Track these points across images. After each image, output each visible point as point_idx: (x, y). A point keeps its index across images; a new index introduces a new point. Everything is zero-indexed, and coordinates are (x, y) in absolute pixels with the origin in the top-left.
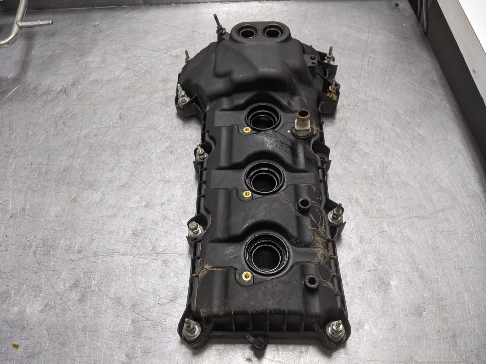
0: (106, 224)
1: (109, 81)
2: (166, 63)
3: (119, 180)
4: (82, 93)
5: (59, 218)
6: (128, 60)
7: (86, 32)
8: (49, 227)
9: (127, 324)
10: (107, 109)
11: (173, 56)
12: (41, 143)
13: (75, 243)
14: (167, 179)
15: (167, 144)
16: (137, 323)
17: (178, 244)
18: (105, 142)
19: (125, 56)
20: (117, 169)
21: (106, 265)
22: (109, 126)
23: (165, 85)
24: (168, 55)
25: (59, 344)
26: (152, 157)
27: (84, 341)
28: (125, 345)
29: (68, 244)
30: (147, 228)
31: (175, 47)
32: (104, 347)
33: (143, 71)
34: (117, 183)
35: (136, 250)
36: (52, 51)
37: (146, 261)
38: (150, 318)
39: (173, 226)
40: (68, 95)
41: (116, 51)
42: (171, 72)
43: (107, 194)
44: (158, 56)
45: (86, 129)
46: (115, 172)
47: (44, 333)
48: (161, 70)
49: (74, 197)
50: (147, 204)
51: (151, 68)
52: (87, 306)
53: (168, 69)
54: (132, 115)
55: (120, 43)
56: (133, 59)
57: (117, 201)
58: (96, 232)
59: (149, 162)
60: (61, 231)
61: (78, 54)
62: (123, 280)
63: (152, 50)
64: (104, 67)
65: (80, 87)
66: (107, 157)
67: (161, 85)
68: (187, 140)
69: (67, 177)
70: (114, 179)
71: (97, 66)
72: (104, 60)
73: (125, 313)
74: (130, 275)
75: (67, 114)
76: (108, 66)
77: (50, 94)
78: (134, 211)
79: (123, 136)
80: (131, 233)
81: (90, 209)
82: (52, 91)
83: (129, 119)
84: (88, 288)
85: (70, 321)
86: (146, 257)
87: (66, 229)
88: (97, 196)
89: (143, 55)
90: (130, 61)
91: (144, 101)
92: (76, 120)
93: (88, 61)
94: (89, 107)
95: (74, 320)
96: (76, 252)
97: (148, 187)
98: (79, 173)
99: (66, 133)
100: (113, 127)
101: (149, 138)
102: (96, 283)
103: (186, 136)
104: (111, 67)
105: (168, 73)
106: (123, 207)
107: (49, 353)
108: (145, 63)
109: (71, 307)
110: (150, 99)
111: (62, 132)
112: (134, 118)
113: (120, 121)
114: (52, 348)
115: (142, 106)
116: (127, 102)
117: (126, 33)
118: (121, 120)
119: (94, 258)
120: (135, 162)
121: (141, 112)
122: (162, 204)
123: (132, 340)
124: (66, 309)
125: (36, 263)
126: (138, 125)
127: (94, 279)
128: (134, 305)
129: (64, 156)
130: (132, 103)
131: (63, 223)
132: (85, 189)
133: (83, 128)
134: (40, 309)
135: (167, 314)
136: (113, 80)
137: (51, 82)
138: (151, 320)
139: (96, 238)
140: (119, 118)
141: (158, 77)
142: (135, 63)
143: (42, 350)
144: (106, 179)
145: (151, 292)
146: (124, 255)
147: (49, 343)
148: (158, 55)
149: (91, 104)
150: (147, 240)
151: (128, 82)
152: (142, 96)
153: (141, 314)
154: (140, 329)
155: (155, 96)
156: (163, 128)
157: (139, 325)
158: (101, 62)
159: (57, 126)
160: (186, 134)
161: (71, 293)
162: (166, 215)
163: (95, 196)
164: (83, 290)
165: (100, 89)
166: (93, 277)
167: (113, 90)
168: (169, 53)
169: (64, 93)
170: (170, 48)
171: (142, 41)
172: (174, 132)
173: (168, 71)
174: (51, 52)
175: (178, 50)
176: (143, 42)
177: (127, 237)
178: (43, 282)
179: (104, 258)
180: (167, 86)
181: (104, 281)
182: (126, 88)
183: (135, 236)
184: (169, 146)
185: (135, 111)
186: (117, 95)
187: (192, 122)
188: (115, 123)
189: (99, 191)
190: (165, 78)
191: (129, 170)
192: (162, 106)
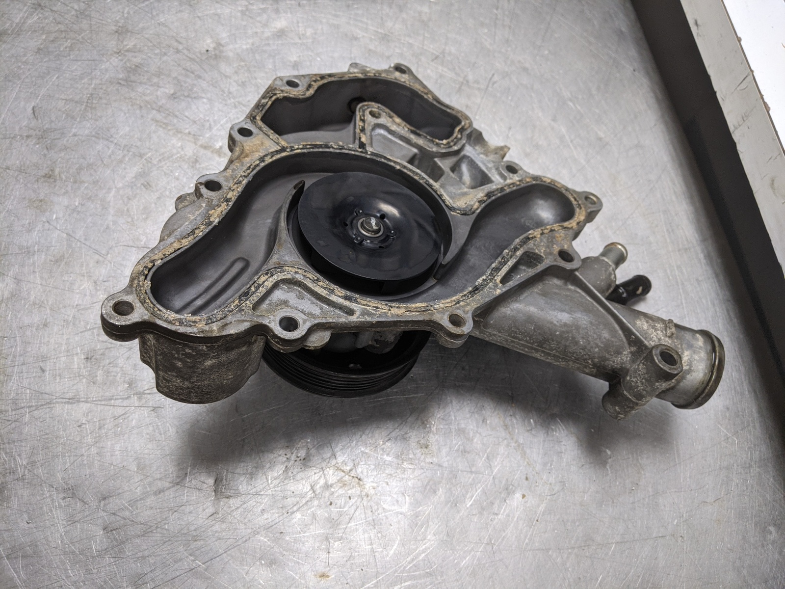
0: (29, 343)
3: (47, 250)
9: (95, 536)
14: (142, 243)
15: (135, 169)
16: (114, 532)
18: (8, 171)
20: (39, 227)
21: (41, 425)
23: (122, 43)
26: (108, 199)
30: (112, 346)
34: (43, 257)
35: (96, 391)
37: (119, 411)
42: (132, 12)
43: (26, 279)
46: (36, 233)
48: (110, 9)
52: (11, 509)
53: (124, 8)
54: (59, 110)
57: (47, 295)
58: (12, 361)
59: (103, 209)
62: (77, 451)
67: (112, 44)
68: (176, 158)
70: (36, 248)
73: (89, 515)
74: (89, 440)
78: (83, 312)
79: (45, 155)
80: (83, 358)
83: (53, 118)
86: (118, 402)
91: (81, 78)
97: (106, 262)
100: (22, 136)
101: (98, 158)
102: (25, 463)
105: (126, 15)
106: (61, 306)
110: (94, 73)
112: (64, 115)
115: (77, 88)
118: (37, 120)
119: (14, 413)
120: (74, 210)
121: (77, 102)
123: (109, 565)
126: (74, 131)
127: (19, 455)
128: (106, 498)
130: (57, 83)
135: (170, 509)
138: (141, 524)
139: (13, 372)
140: (32, 116)
141: (106, 25)
144: (20, 249)
146: (74, 403)
150: (115, 369)
152: (74, 68)
153: (120, 514)
154: (122, 543)
155: (103, 67)
156: (125, 136)
157: (119, 534)
166: (18, 450)
172: (147, 143)
173: (126, 11)
177: (76, 367)
179: (35, 412)
180: (126, 45)
181: (40, 457)
182: (39, 49)
183: (92, 362)
184: (140, 172)
185: (63, 100)
186: (22, 67)
187: (183, 120)
188: (24, 128)
189: (7, 276)
190: (119, 27)
191: (64, 228)
192: (120, 88)
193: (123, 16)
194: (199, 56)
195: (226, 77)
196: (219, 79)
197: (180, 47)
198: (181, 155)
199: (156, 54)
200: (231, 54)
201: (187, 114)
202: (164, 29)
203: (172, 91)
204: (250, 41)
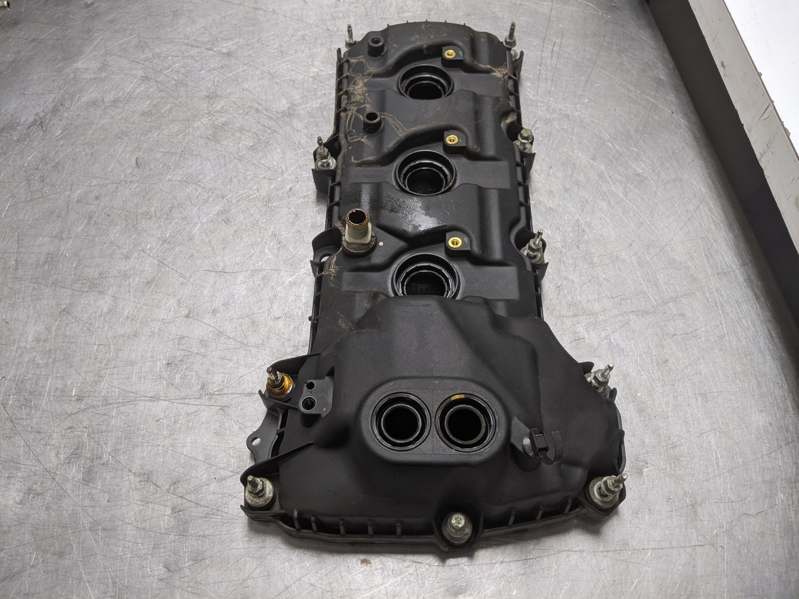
0: (121, 350)
1: (116, 101)
2: (212, 66)
3: (141, 274)
4: (71, 124)
5: (41, 343)
6: (146, 63)
7: (71, 16)
8: (26, 360)
9: (164, 515)
10: (114, 151)
11: (224, 54)
12: (5, 215)
13: (71, 384)
14: (220, 268)
15: (218, 208)
16: (181, 513)
17: (244, 377)
18: (113, 209)
19: (141, 58)
20: (136, 254)
21: (126, 419)
22: (118, 181)
23: (212, 105)
24: (215, 52)
25: (54, 554)
26: (194, 232)
27: (94, 546)
28: (162, 550)
29: (60, 386)
30: (190, 353)
31: (225, 37)
32: (129, 556)
33: (173, 82)
34: (137, 279)
35: (173, 391)
36: (14, 53)
37: (191, 409)
38: (202, 503)
39: (234, 347)
40: (46, 129)
41: (125, 49)
42: (221, 81)
43: (122, 297)
44: (197, 54)
45: (80, 187)
46: (132, 259)
47: (27, 537)
48: (204, 79)
49: (65, 306)
50: (189, 313)
51: (187, 77)
52: (96, 488)
53: (215, 77)
54: (158, 161)
55: (131, 35)
56: (154, 61)
57: (138, 310)
58: (106, 364)
59: (189, 240)
60: (47, 364)
61: (60, 58)
62: (154, 442)
63: (187, 44)
64: (105, 77)
65: (66, 115)
66: (117, 235)
67: (204, 106)
68: (252, 198)
69: (52, 272)
70: (132, 272)
71: (92, 76)
72: (105, 65)
73: (160, 497)
74: (165, 432)
75: (46, 163)
76: (113, 76)
77: (16, 129)
78: (167, 325)
79: (144, 197)
80: (164, 363)
81: (94, 326)
82: (18, 124)
83: (152, 167)
84: (97, 458)
85: (69, 515)
86: (191, 402)
87: (54, 362)
88: (105, 303)
89: (172, 54)
90: (149, 66)
91: (177, 135)
92: (62, 173)
93: (78, 69)
94: (84, 148)
95: (77, 513)
96: (73, 399)
97: (189, 284)
98: (72, 264)
99: (47, 196)
100: (126, 182)
101: (188, 198)
102: (109, 450)
103: (251, 192)
104: (118, 77)
105: (216, 83)
106: (149, 320)
107: (38, 571)
108: (176, 68)
109: (70, 492)
110: (187, 131)
111: (40, 195)
112: (161, 165)
113: (136, 170)
114: (42, 562)
115: (173, 143)
116: (149, 138)
117: (142, 16)
118: (139, 169)
119: (104, 408)
120: (165, 241)
121: (172, 154)
122: (214, 312)
123: (174, 541)
124: (62, 496)
125: (7, 422)
126: (169, 177)
127: (106, 444)
128: (175, 483)
129: (45, 236)
130: (157, 139)
131: (50, 351)
132: (84, 292)
133: (75, 187)
134: (18, 499)
135: (230, 495)
136: (122, 99)
137: (16, 109)
138: (204, 506)
139: (106, 374)
140: (136, 165)
141: (199, 91)
142: (158, 69)
143: (26, 567)
144: (119, 273)
145: (203, 460)
146: (155, 401)
147: (37, 554)
148: (198, 52)
149: (85, 144)
150: (191, 373)
151: (148, 102)
152: (172, 126)
153: (186, 497)
154: (186, 522)
155: (195, 125)
156: (211, 180)
157: (184, 515)
158: (99, 69)
159: (30, 185)
160: (251, 188)
161: (69, 469)
162: (221, 330)
163: (102, 302)
164: (89, 463)
165: (101, 117)
166: (105, 439)
167: (123, 117)
168: (215, 49)
169: (40, 127)
170: (217, 39)
171: (169, 30)
172: (229, 186)
173: (216, 80)
174: (13, 55)
175: (231, 43)
176: (171, 31)
177: (158, 371)
178: (22, 453)
179: (122, 408)
180: (215, 107)
181: (123, 446)
182: (144, 112)
183: (172, 367)
184: (221, 210)
185: (161, 152)
186: (130, 126)
187: (259, 167)
188: (128, 175)
189: (107, 294)
190: (210, 92)
191: (156, 256)
192: (208, 142)
193: (214, 84)
194: (275, 114)
195: (298, 131)
196: (292, 133)
197: (260, 108)
198: (257, 196)
199: (240, 114)
200: (302, 112)
201: (263, 162)
202: (247, 93)
203: (251, 144)
204: (319, 101)
